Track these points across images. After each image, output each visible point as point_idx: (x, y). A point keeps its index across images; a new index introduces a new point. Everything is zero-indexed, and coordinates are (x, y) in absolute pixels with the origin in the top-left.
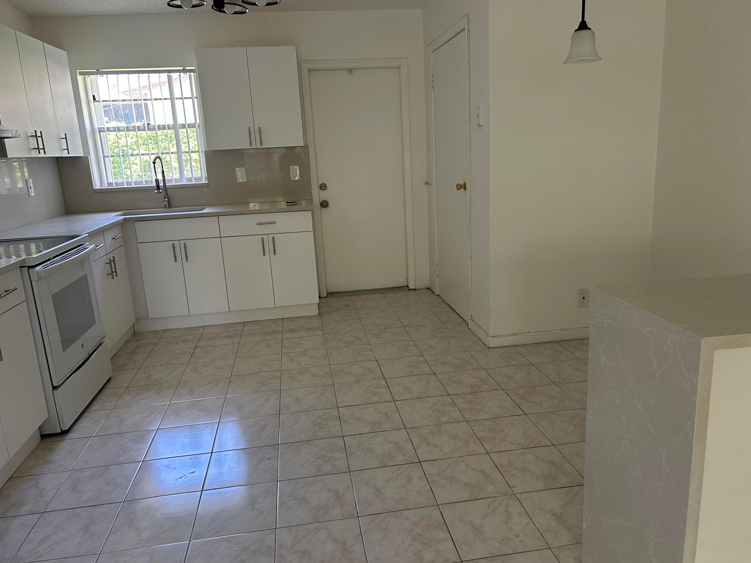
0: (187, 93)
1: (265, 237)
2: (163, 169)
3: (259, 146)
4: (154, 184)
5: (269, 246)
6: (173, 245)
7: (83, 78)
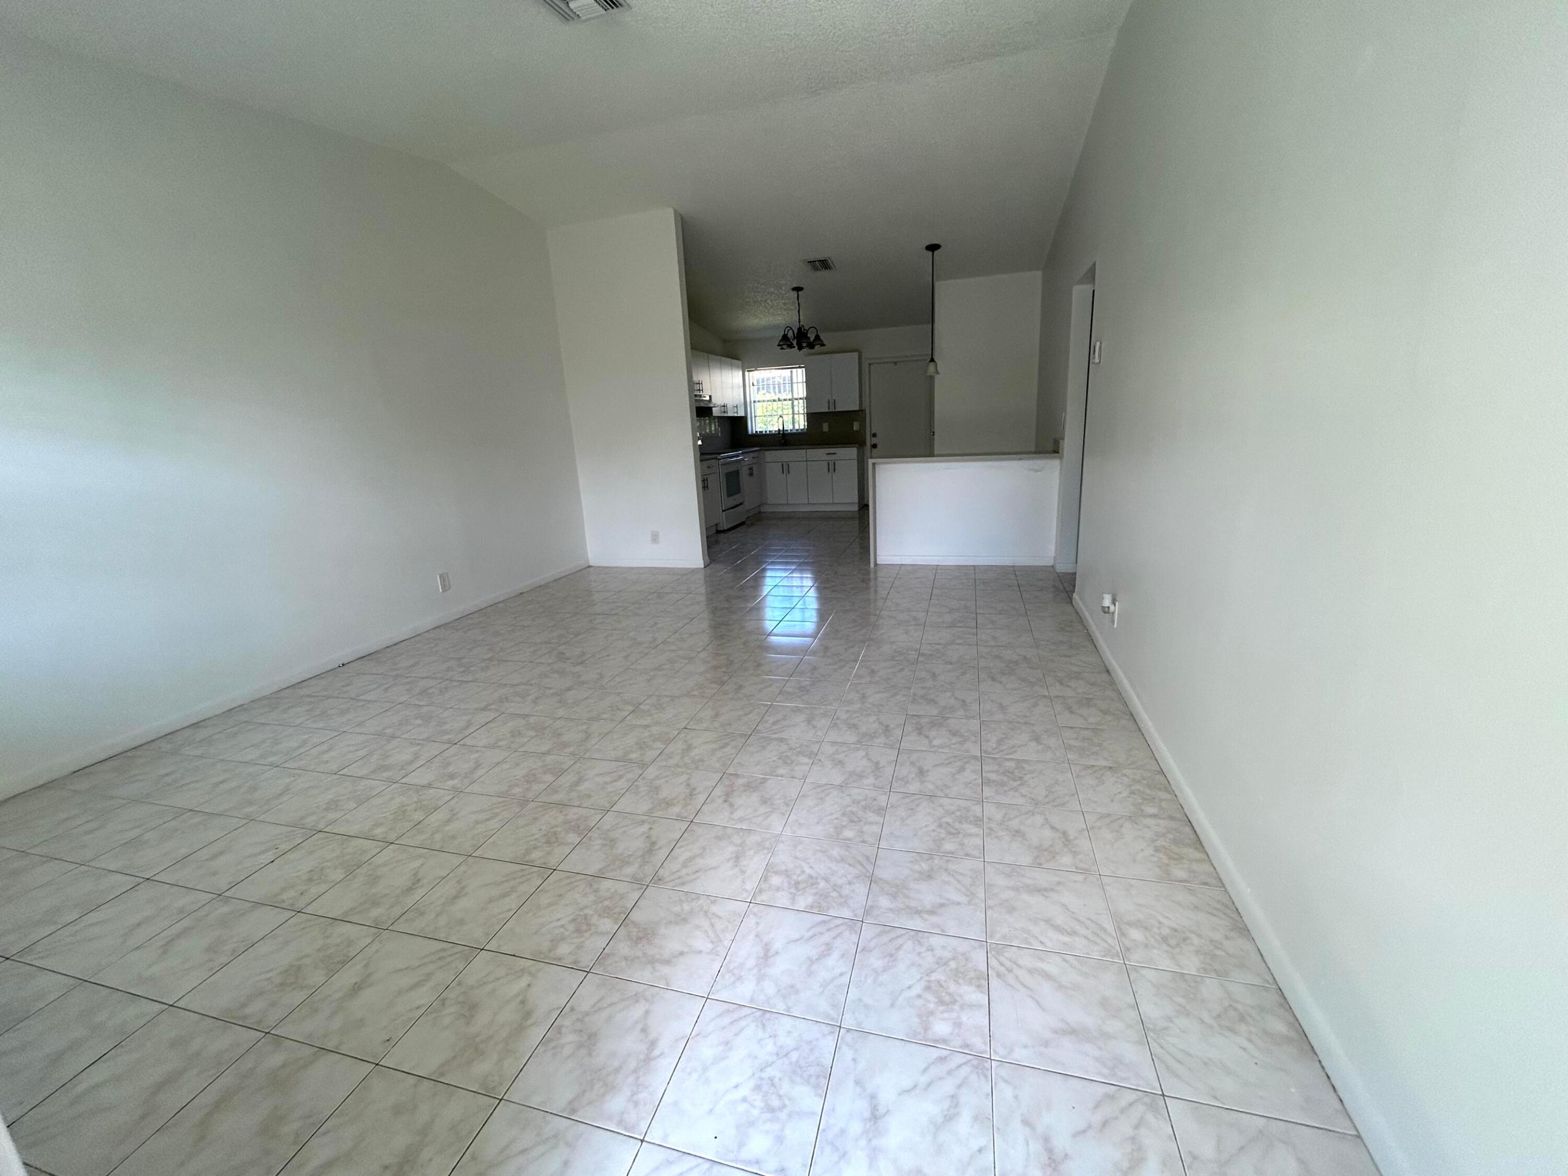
0: (800, 379)
1: (830, 462)
3: (834, 410)
5: (831, 467)
6: (782, 464)
7: (749, 373)
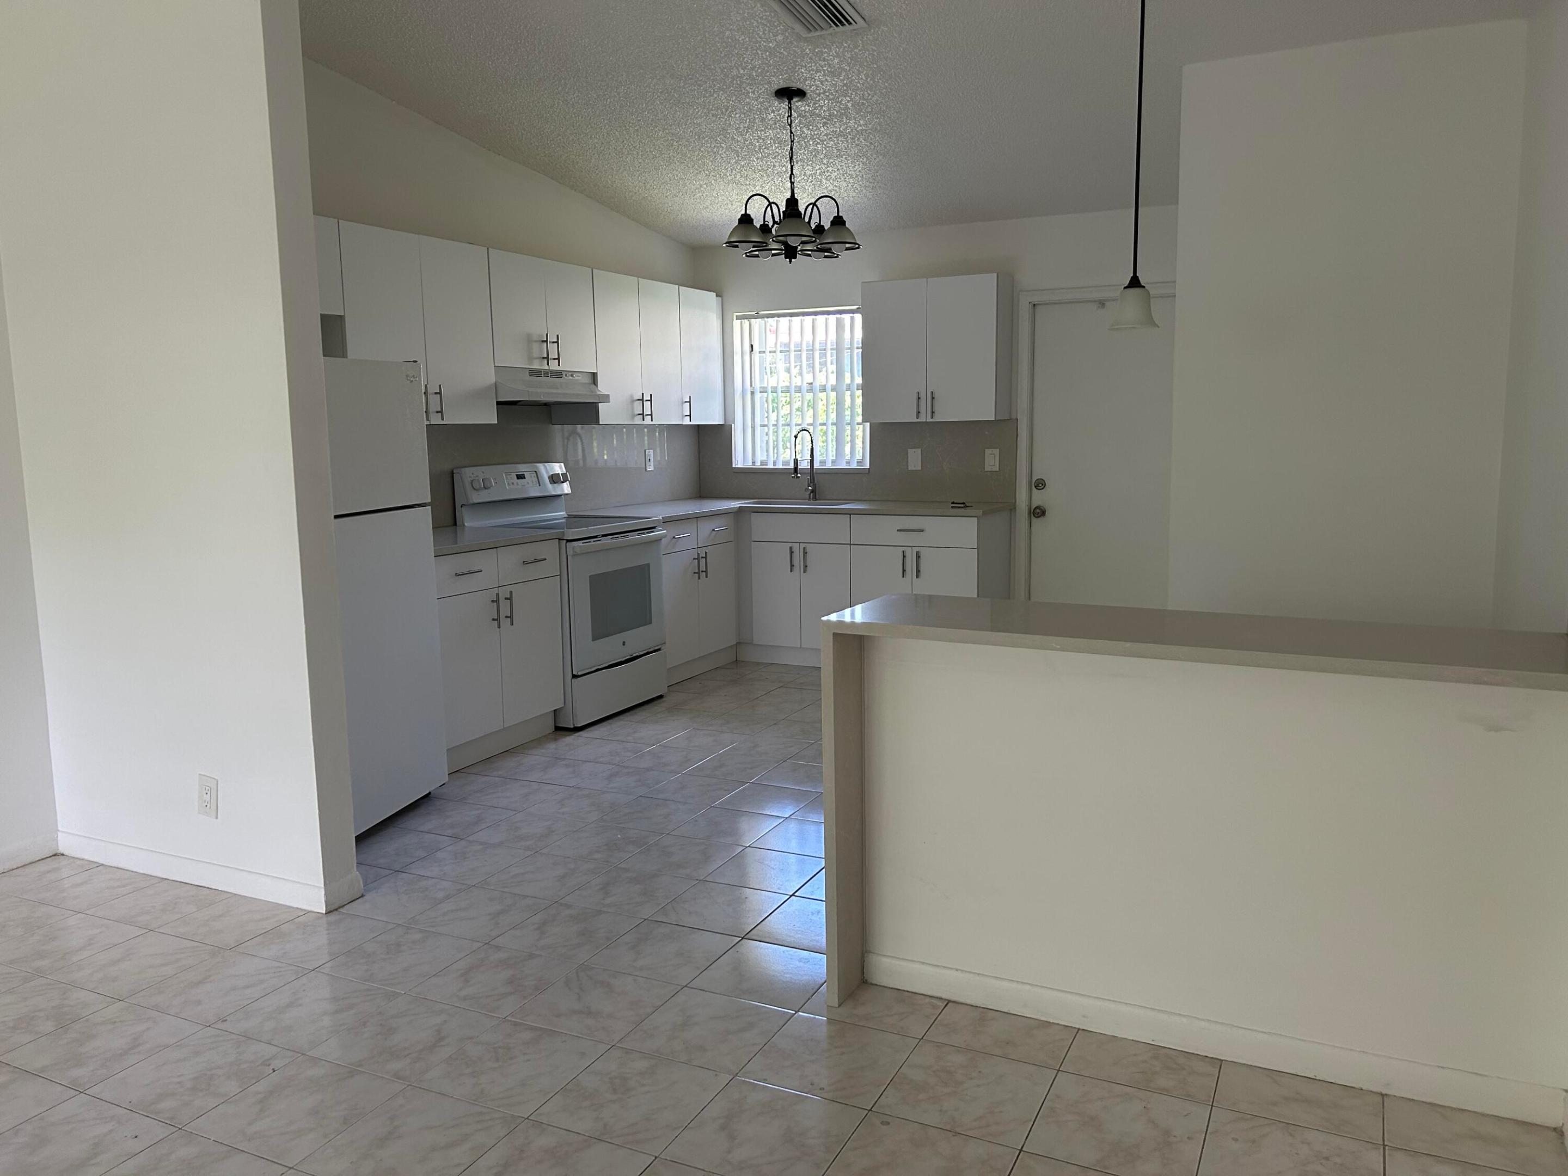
0: (849, 340)
1: (908, 550)
2: (812, 446)
3: (929, 420)
4: (792, 466)
5: (911, 564)
6: (791, 548)
7: (741, 323)
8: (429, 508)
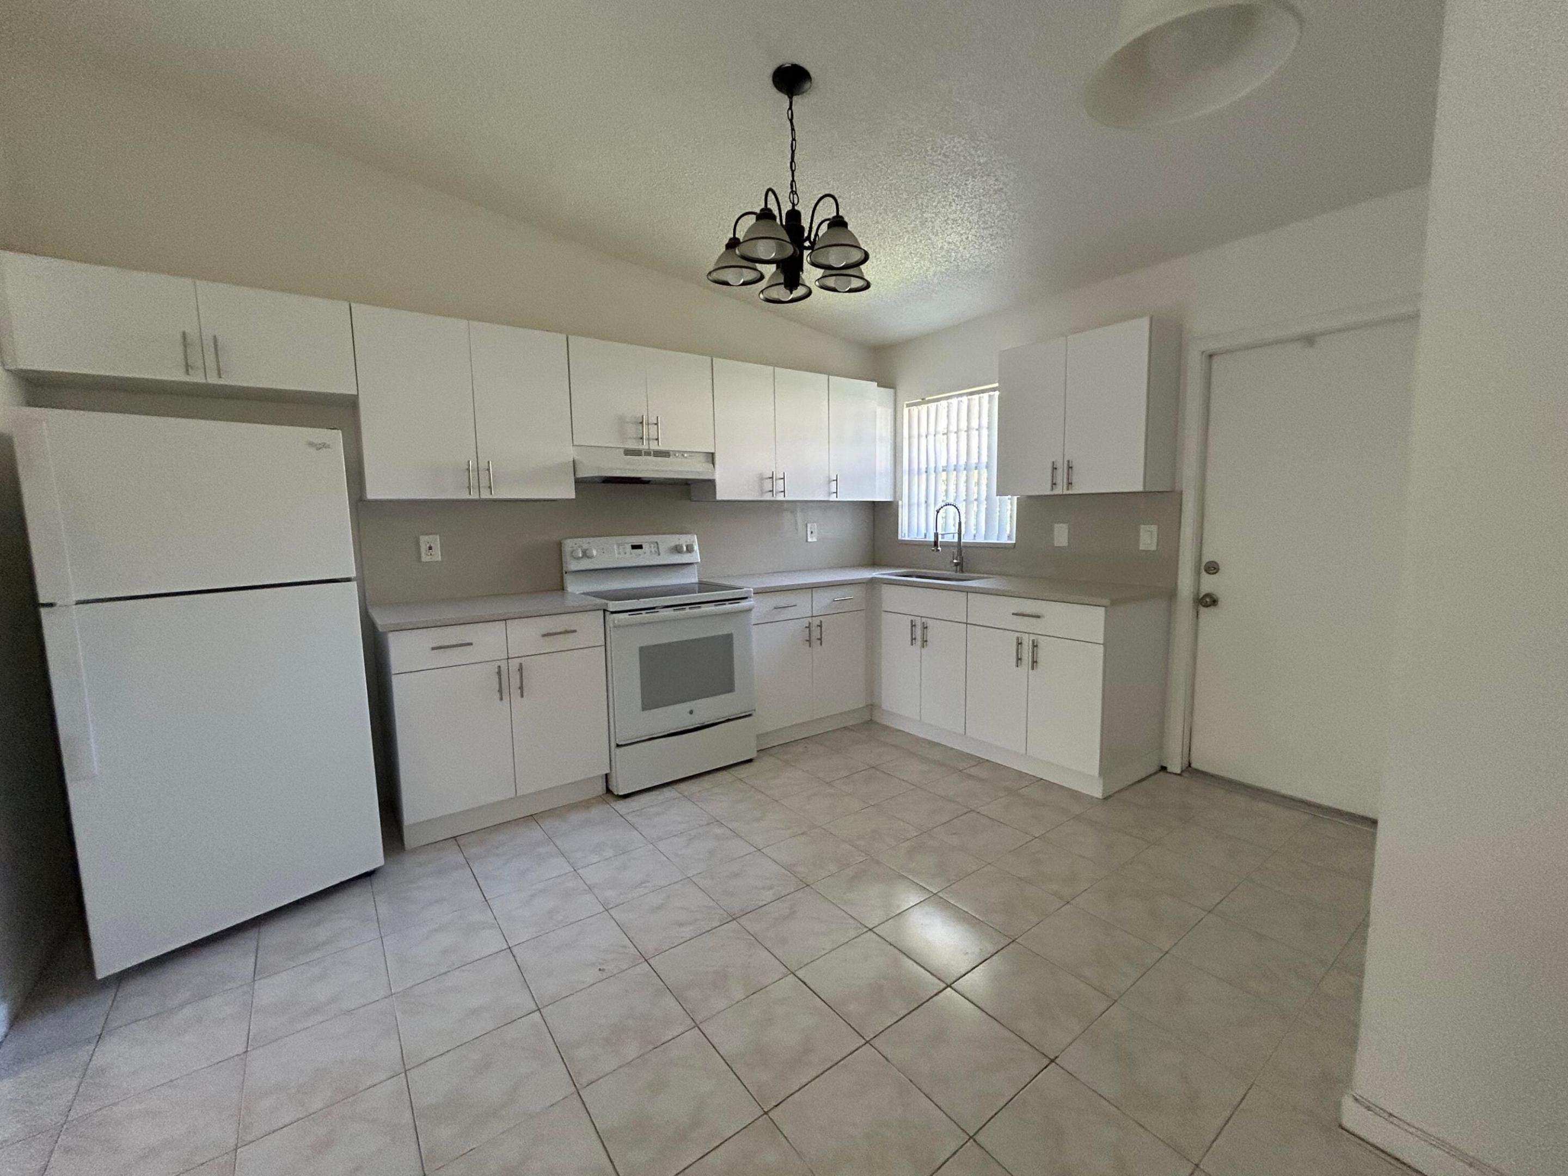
1: (1023, 636)
2: (959, 521)
3: (1066, 492)
5: (1027, 651)
6: (912, 621)
7: (909, 410)
8: (355, 583)
